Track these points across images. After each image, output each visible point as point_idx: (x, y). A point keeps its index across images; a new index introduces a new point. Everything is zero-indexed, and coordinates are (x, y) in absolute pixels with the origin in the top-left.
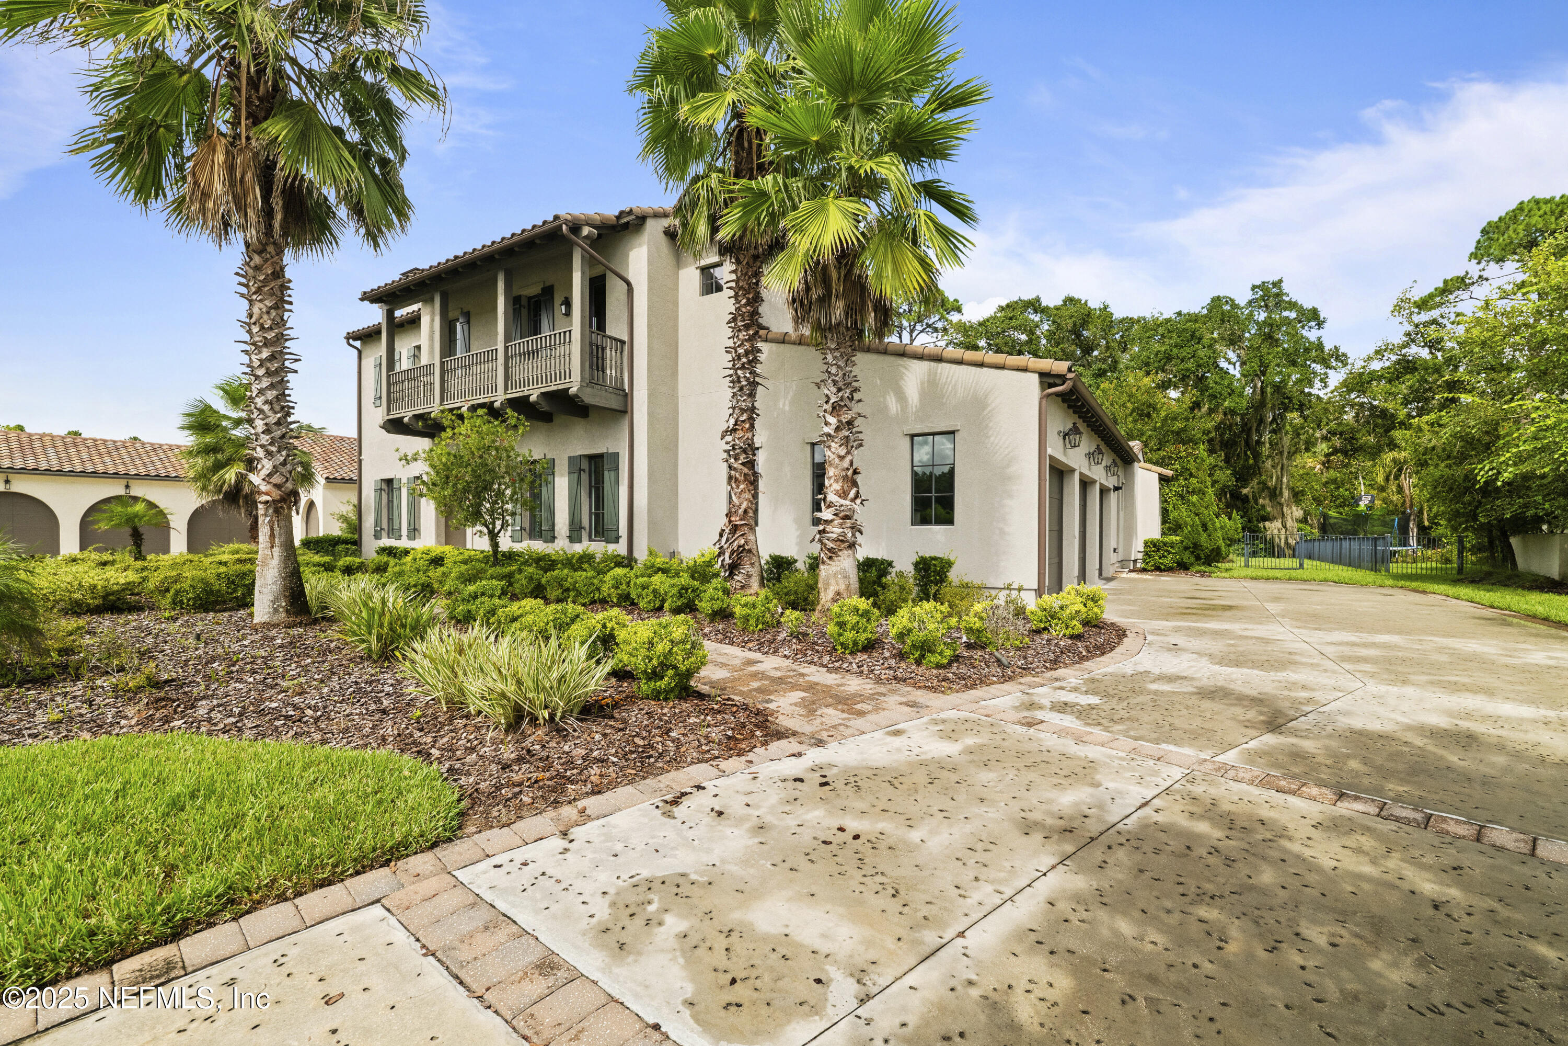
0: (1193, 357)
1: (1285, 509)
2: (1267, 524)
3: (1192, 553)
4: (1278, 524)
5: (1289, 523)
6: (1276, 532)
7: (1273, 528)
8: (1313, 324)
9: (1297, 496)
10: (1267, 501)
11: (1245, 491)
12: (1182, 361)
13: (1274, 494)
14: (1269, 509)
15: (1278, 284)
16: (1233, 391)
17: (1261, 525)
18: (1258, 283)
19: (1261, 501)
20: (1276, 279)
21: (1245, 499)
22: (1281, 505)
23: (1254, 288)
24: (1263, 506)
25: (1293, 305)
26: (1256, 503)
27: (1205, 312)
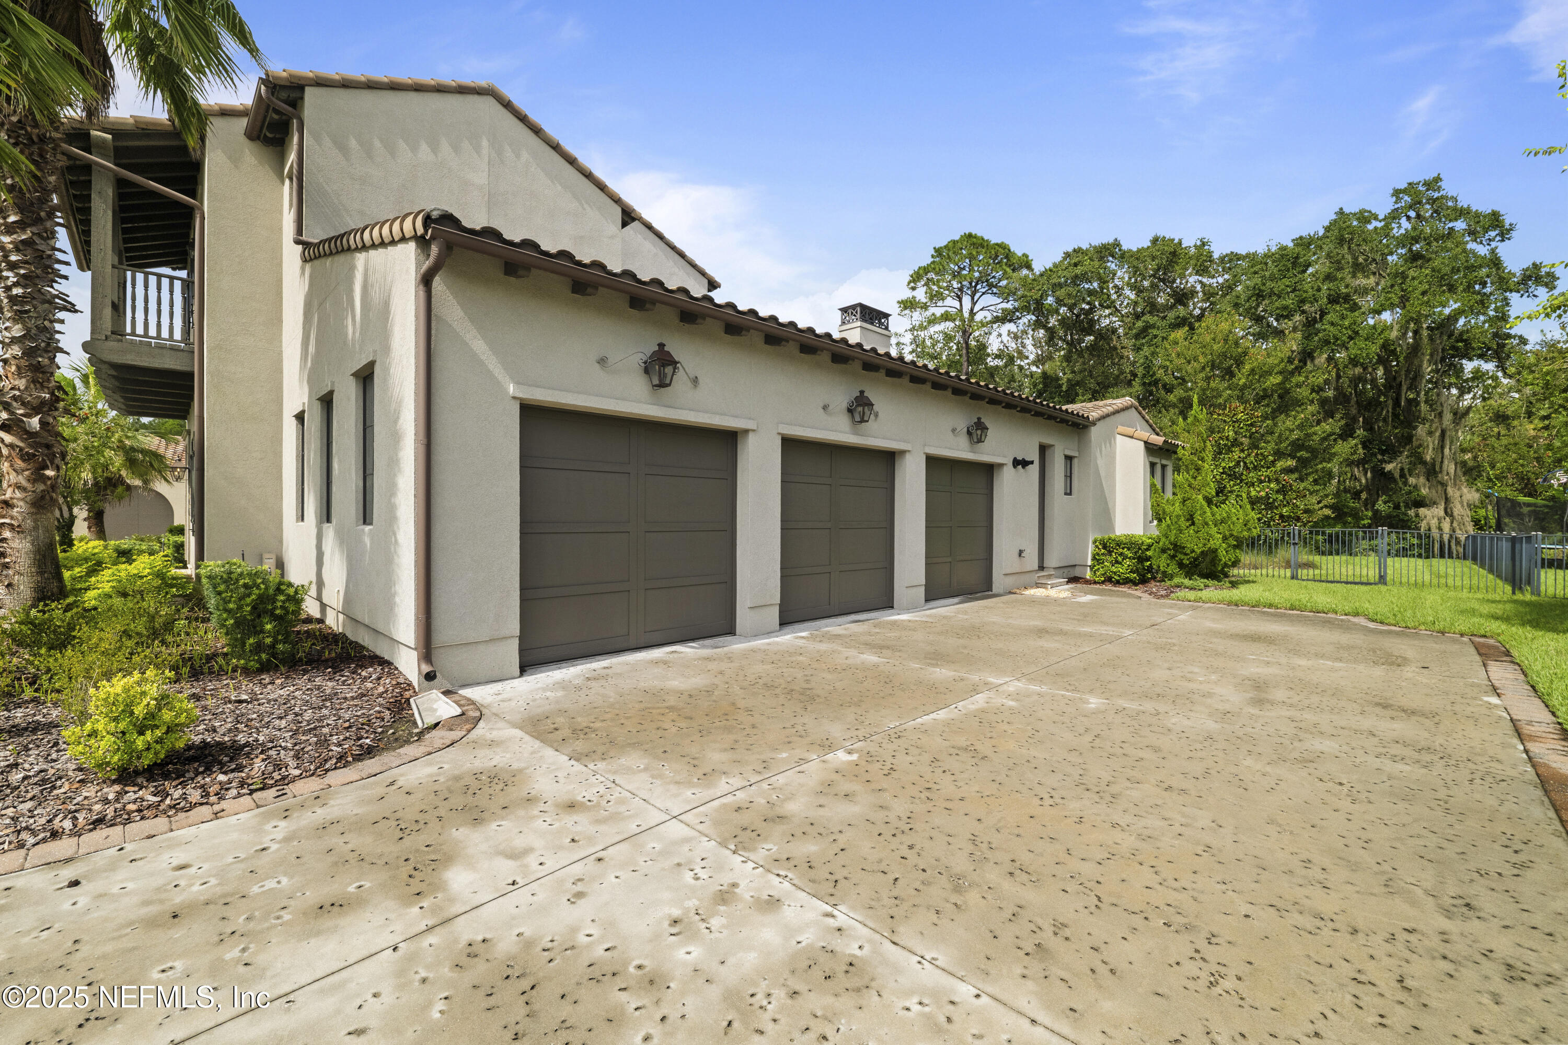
0: (1294, 291)
1: (1450, 490)
2: (1422, 511)
3: (1173, 557)
4: (1439, 511)
5: (1458, 510)
6: (1434, 523)
7: (1431, 517)
8: (1492, 234)
9: (1471, 472)
10: (1422, 480)
11: (1389, 467)
12: (1279, 297)
13: (1432, 472)
14: (1424, 491)
15: (1433, 184)
16: (1357, 333)
17: (1411, 513)
18: (1403, 185)
19: (1412, 480)
20: (1430, 176)
21: (1389, 476)
22: (1444, 485)
23: (1397, 193)
24: (1416, 487)
25: (1462, 213)
26: (1406, 483)
27: (1321, 232)
